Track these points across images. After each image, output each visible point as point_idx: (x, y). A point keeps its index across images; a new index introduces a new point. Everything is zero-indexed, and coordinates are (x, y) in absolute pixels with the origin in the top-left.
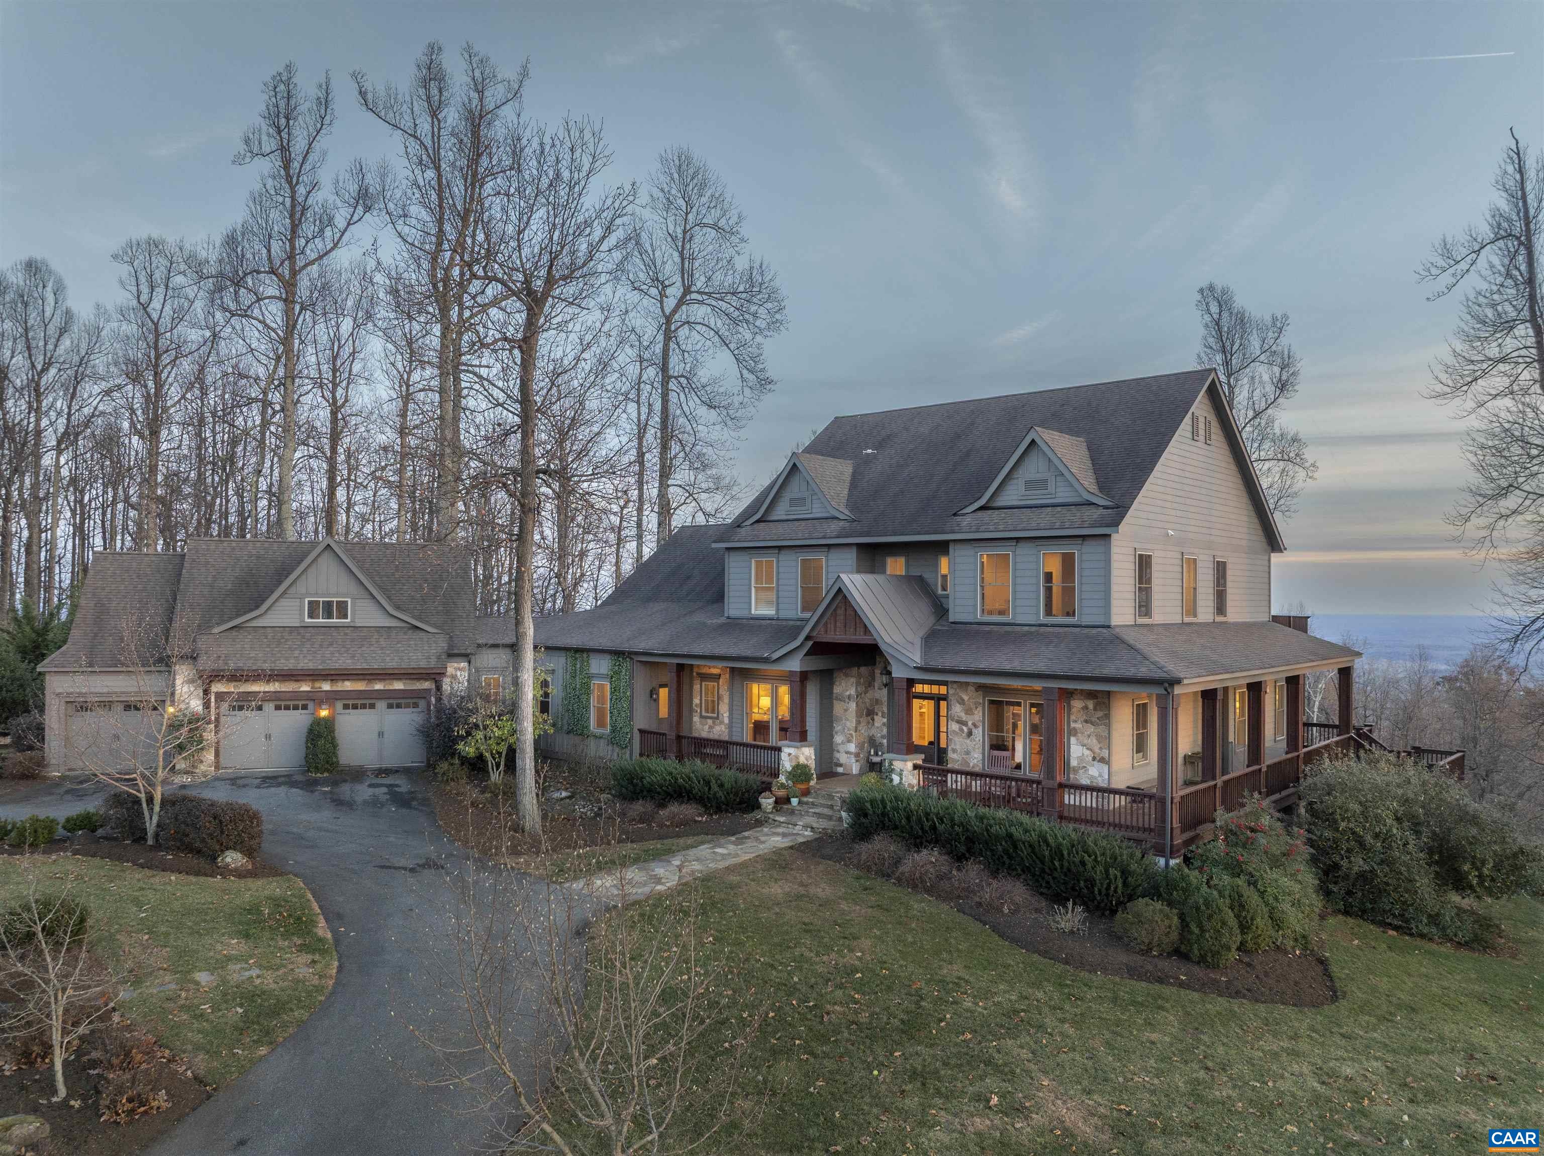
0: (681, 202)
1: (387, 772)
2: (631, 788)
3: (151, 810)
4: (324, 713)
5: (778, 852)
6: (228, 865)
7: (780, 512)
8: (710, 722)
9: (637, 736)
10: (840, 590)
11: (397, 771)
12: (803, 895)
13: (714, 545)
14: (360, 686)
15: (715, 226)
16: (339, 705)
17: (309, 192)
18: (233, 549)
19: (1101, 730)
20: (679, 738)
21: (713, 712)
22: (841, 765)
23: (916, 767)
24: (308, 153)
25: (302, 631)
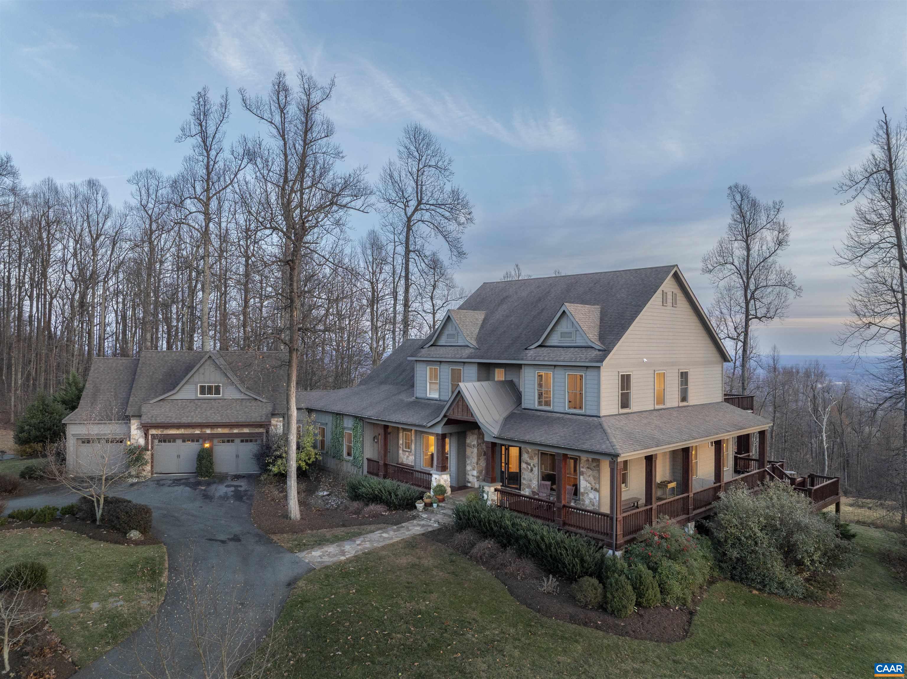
0: (416, 154)
1: (237, 477)
2: (354, 493)
3: (98, 507)
4: (207, 445)
5: (414, 537)
6: (131, 538)
7: (443, 341)
8: (407, 453)
9: (366, 462)
10: (459, 392)
11: (244, 477)
12: (416, 565)
13: (409, 358)
14: (226, 431)
15: (436, 167)
16: (215, 441)
17: (218, 154)
18: (164, 356)
19: (595, 473)
20: (386, 465)
21: (409, 448)
22: (470, 482)
23: (496, 490)
24: (216, 133)
25: (196, 401)
